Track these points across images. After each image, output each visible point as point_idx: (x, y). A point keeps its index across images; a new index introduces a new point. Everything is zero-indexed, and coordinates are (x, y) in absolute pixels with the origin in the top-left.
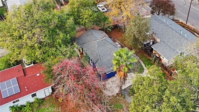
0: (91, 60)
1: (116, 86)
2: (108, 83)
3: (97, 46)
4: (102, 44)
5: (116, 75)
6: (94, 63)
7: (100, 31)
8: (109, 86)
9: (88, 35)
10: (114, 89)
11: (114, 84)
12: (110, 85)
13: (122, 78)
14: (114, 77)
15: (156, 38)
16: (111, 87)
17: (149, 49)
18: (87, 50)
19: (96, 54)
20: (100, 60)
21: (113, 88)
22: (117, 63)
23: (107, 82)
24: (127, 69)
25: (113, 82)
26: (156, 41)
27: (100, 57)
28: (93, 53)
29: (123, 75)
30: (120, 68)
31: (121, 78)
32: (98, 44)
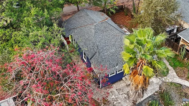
0: (85, 54)
1: (125, 98)
2: (111, 92)
3: (93, 31)
4: (102, 28)
5: (123, 78)
6: (89, 58)
7: (100, 13)
8: (113, 97)
9: (81, 16)
10: (122, 103)
11: (121, 93)
12: (115, 96)
13: (140, 86)
14: (122, 82)
15: (182, 23)
16: (116, 98)
17: (173, 39)
18: (78, 39)
19: (92, 45)
20: (97, 53)
21: (120, 101)
22: (131, 58)
23: (109, 91)
24: (152, 70)
25: (120, 89)
26: (183, 28)
27: (98, 49)
28: (88, 42)
29: (142, 82)
30: (135, 68)
31: (137, 86)
32: (95, 29)
